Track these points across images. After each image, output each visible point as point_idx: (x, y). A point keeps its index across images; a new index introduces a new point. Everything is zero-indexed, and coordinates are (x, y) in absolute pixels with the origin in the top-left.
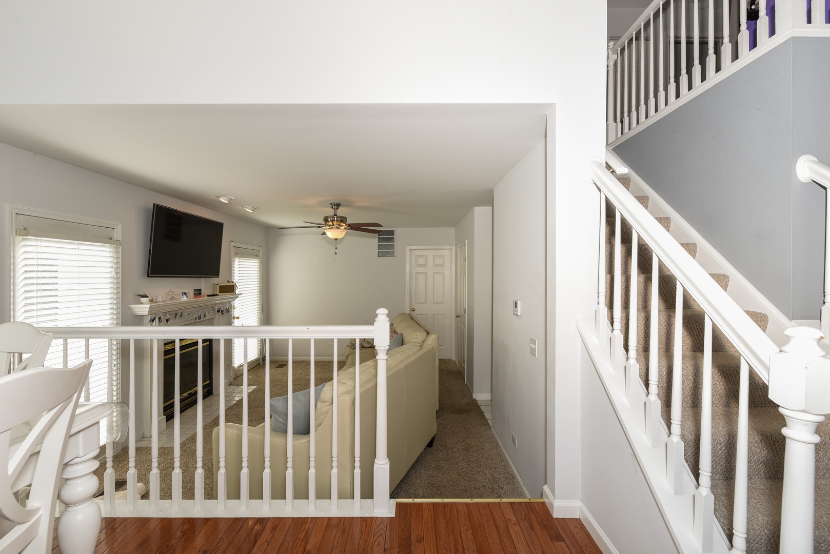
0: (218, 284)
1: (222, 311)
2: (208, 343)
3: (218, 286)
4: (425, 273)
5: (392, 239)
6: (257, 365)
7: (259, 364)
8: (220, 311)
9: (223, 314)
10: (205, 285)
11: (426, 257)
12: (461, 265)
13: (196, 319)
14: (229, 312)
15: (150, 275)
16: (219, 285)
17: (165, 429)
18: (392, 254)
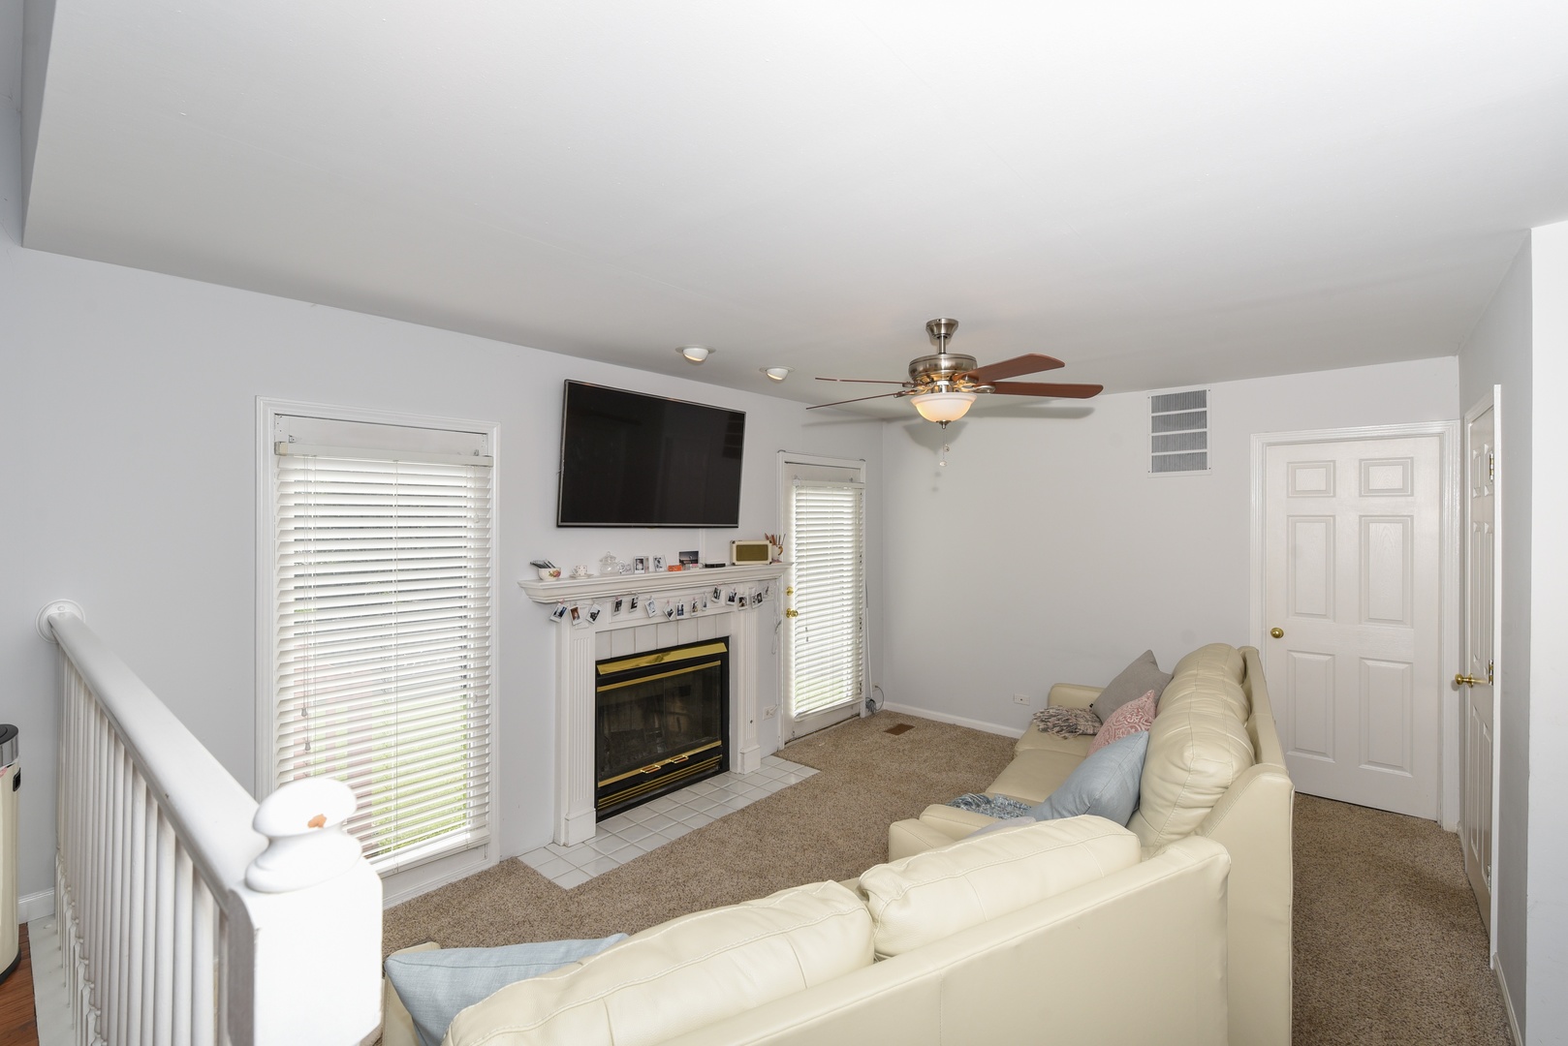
0: (734, 542)
1: (741, 599)
2: (719, 663)
3: (734, 546)
4: (1329, 521)
5: (1201, 419)
6: (853, 716)
7: (859, 715)
8: (737, 599)
9: (743, 605)
10: (711, 542)
11: (1330, 467)
12: (1480, 490)
13: (670, 614)
14: (760, 601)
15: (560, 524)
16: (737, 543)
17: (593, 834)
18: (1200, 462)
